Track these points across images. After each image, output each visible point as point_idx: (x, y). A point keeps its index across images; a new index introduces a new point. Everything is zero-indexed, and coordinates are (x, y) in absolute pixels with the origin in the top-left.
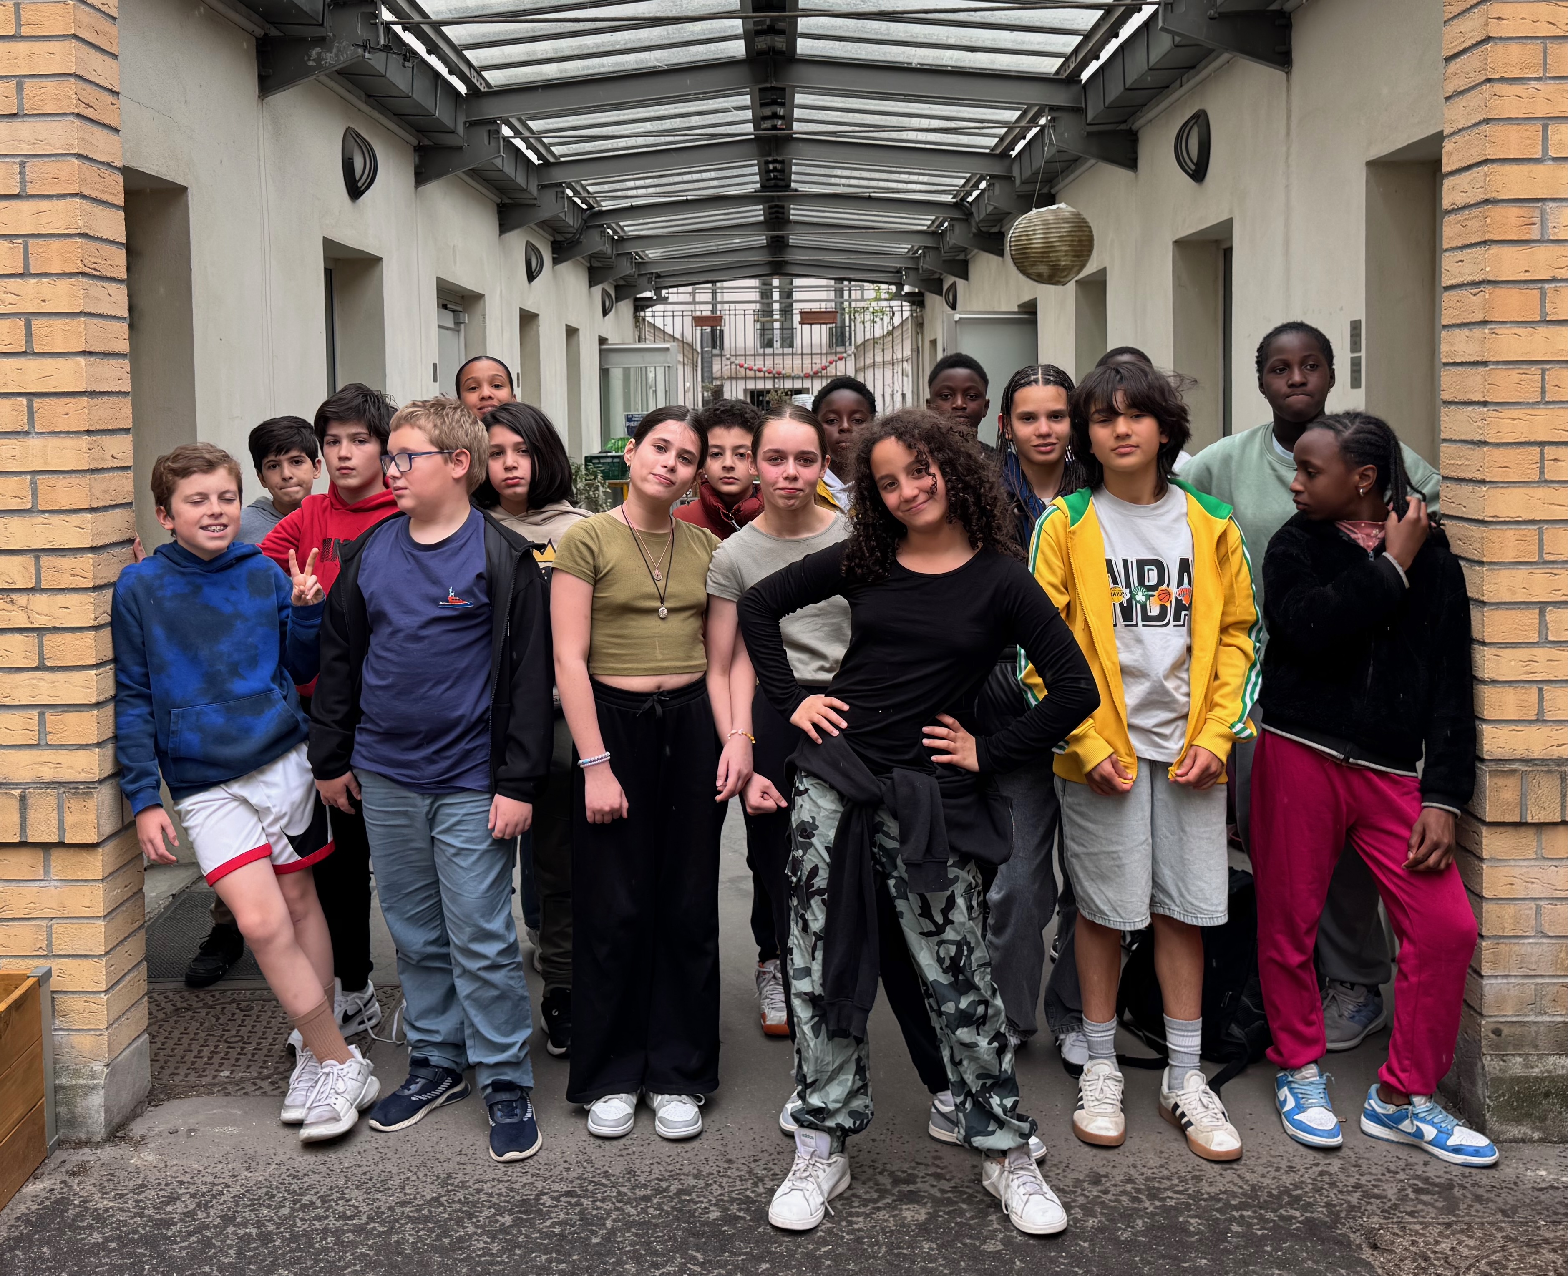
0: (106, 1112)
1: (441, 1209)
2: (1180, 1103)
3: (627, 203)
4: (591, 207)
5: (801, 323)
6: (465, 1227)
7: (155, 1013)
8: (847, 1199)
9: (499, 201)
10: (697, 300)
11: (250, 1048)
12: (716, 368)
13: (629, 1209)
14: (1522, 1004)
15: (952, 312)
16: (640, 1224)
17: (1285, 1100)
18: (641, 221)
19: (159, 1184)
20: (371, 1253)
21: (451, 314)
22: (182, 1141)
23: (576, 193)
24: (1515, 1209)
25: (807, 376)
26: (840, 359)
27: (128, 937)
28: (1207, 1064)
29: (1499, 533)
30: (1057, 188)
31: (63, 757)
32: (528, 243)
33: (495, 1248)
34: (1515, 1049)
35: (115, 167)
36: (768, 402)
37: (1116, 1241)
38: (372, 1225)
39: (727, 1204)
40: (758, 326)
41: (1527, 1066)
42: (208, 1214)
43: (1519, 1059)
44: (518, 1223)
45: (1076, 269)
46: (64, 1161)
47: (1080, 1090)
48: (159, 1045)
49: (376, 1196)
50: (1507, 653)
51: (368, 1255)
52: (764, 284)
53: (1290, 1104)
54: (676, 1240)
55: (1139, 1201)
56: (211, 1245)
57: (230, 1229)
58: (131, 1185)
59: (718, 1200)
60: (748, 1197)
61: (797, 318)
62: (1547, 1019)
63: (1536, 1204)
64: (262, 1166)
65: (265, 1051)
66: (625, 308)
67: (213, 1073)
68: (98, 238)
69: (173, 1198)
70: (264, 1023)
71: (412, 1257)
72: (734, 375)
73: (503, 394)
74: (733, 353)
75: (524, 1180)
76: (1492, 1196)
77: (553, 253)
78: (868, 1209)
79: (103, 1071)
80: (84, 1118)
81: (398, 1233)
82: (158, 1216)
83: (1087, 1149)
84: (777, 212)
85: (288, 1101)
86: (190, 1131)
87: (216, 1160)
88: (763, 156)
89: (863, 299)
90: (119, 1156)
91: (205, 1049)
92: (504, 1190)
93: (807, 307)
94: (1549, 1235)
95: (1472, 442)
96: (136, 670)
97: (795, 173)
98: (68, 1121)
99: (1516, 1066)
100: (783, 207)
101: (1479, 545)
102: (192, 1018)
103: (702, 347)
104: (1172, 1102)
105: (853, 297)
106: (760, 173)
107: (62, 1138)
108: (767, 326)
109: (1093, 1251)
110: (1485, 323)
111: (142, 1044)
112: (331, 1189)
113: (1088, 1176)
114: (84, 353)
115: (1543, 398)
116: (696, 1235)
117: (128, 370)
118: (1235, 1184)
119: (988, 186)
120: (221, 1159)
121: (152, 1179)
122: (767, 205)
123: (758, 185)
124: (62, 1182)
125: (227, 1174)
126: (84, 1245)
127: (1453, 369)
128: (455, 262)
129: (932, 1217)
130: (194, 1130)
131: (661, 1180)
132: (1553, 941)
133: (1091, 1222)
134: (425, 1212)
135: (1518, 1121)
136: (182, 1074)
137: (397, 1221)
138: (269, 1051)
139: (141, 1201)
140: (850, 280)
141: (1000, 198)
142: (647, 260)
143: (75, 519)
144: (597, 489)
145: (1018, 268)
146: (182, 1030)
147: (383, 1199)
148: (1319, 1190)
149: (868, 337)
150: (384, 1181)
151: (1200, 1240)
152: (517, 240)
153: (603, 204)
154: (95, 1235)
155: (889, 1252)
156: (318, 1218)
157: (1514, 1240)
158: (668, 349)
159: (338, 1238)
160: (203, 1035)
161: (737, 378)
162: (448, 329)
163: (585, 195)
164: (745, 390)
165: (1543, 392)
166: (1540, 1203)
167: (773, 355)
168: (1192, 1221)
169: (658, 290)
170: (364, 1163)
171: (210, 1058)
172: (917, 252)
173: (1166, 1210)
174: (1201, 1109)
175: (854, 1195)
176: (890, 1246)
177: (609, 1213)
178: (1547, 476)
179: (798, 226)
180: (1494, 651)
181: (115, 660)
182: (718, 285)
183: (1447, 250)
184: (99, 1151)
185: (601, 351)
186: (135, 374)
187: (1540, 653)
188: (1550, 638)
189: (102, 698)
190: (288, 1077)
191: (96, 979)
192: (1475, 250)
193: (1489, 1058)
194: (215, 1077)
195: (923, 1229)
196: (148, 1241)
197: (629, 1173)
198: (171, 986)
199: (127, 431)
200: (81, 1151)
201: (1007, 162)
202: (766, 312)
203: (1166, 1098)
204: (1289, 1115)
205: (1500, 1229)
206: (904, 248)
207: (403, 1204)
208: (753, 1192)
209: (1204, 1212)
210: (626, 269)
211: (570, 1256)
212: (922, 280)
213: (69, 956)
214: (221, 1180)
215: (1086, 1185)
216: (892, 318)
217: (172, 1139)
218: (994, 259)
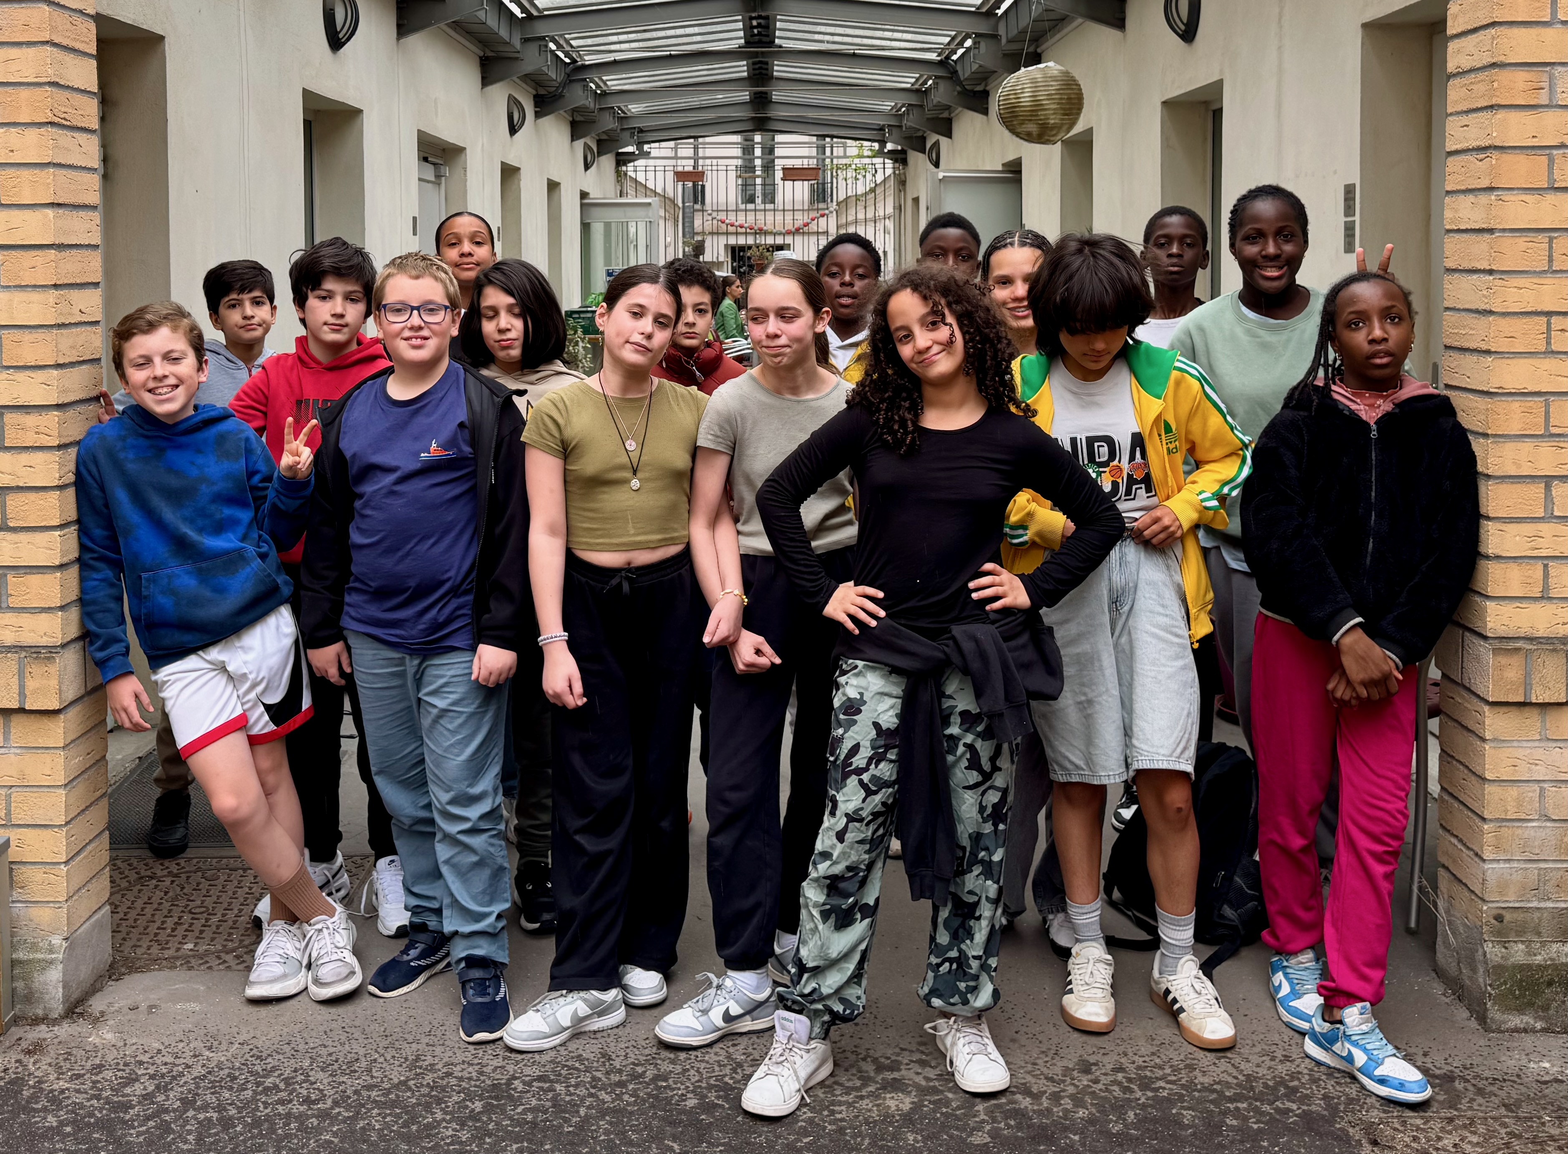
0: (64, 988)
1: (409, 1094)
2: (1170, 988)
3: (610, 58)
4: (574, 61)
5: (783, 179)
6: (433, 1113)
7: (118, 881)
8: (829, 1087)
9: (482, 54)
10: (679, 155)
11: (214, 920)
12: (698, 223)
13: (603, 1095)
14: (1525, 889)
15: (935, 170)
16: (615, 1111)
17: (1280, 985)
18: (624, 76)
19: (118, 1064)
20: (336, 1140)
21: (432, 167)
22: (142, 1017)
23: (559, 47)
24: (1518, 1104)
25: (789, 233)
26: (823, 216)
27: (90, 806)
28: (1201, 946)
29: (1504, 405)
30: (1043, 47)
31: (25, 620)
32: (510, 96)
33: (465, 1136)
34: (1517, 936)
35: (88, 15)
36: (749, 258)
37: (1109, 1134)
38: (337, 1110)
39: (705, 1091)
40: (740, 181)
41: (1529, 953)
42: (167, 1096)
43: (1521, 946)
44: (488, 1109)
45: (1065, 127)
46: (20, 1039)
47: (1069, 974)
48: (121, 915)
49: (342, 1079)
50: (1511, 528)
51: (332, 1142)
52: (746, 140)
53: (1286, 989)
54: (652, 1130)
55: (1132, 1091)
56: (169, 1130)
57: (191, 1113)
58: (88, 1065)
59: (695, 1087)
60: (727, 1083)
61: (779, 174)
62: (1550, 904)
63: (1541, 1098)
64: (224, 1046)
65: (230, 923)
66: (607, 162)
67: (176, 944)
68: (68, 87)
69: (132, 1080)
70: (230, 893)
71: (378, 1145)
72: (715, 231)
73: (482, 252)
74: (715, 208)
75: (495, 1063)
76: (1494, 1089)
77: (536, 106)
78: (850, 1098)
79: (61, 945)
80: (42, 993)
81: (365, 1119)
82: (115, 1099)
83: (1076, 1035)
84: (760, 68)
85: (253, 977)
86: (151, 1007)
87: (178, 1039)
88: (748, 11)
89: (845, 156)
90: (76, 1034)
91: (169, 920)
92: (474, 1074)
93: (789, 163)
94: (1555, 1132)
95: (1477, 311)
96: (98, 532)
97: (780, 30)
98: (25, 996)
99: (1518, 953)
100: (767, 63)
101: (1483, 417)
102: (156, 887)
103: (683, 202)
104: (1163, 987)
105: (835, 154)
106: (744, 29)
107: (18, 1013)
108: (749, 182)
109: (1083, 1145)
110: (1491, 189)
111: (103, 916)
112: (295, 1071)
113: (1077, 1064)
114: (52, 205)
115: (1550, 266)
116: (672, 1123)
117: (98, 222)
118: (1230, 1075)
119: (974, 43)
120: (182, 1038)
121: (109, 1058)
122: (751, 61)
123: (742, 41)
124: (17, 1061)
125: (189, 1054)
126: (38, 1128)
127: (1457, 236)
128: (436, 115)
129: (917, 1107)
130: (155, 1006)
131: (637, 1065)
132: (1557, 825)
133: (1081, 1113)
134: (392, 1096)
135: (1520, 1010)
136: (145, 946)
137: (363, 1106)
138: (235, 922)
139: (98, 1082)
140: (832, 137)
141: (986, 56)
142: (629, 114)
143: (40, 375)
144: (577, 344)
145: (1007, 127)
146: (146, 899)
147: (349, 1082)
148: (1315, 1081)
149: (849, 194)
150: (350, 1064)
151: (1194, 1134)
152: (499, 93)
153: (586, 58)
154: (50, 1118)
155: (873, 1144)
156: (281, 1102)
157: (1519, 1137)
158: (649, 204)
159: (302, 1123)
160: (166, 905)
161: (718, 234)
162: (428, 182)
163: (568, 48)
164: (726, 246)
165: (1551, 260)
166: (1545, 1096)
167: (755, 210)
168: (1185, 1112)
169: (640, 144)
170: (330, 1043)
171: (173, 930)
172: (900, 110)
173: (1158, 1102)
174: (1193, 995)
175: (836, 1083)
176: (874, 1138)
177: (583, 1100)
178: (1554, 348)
179: (782, 83)
180: (1499, 526)
181: (79, 521)
182: (700, 140)
183: (1451, 114)
184: (56, 1028)
185: (582, 205)
186: (108, 226)
187: (1545, 528)
188: (1556, 513)
189: (65, 560)
190: (254, 951)
191: (56, 850)
192: (1481, 114)
193: (1490, 945)
194: (178, 950)
195: (908, 1119)
196: (105, 1125)
197: (603, 1057)
198: (137, 853)
199: (96, 285)
200: (38, 1028)
201: (992, 21)
202: (748, 168)
203: (1157, 983)
204: (1282, 1001)
205: (1504, 1125)
206: (887, 105)
207: (370, 1088)
208: (732, 1078)
209: (1198, 1103)
210: (609, 123)
211: (542, 1145)
212: (905, 138)
213: (28, 826)
214: (182, 1061)
215: (1075, 1073)
216: (874, 175)
217: (132, 1015)
218: (978, 117)
